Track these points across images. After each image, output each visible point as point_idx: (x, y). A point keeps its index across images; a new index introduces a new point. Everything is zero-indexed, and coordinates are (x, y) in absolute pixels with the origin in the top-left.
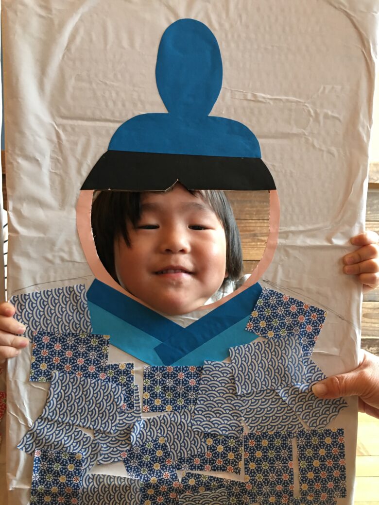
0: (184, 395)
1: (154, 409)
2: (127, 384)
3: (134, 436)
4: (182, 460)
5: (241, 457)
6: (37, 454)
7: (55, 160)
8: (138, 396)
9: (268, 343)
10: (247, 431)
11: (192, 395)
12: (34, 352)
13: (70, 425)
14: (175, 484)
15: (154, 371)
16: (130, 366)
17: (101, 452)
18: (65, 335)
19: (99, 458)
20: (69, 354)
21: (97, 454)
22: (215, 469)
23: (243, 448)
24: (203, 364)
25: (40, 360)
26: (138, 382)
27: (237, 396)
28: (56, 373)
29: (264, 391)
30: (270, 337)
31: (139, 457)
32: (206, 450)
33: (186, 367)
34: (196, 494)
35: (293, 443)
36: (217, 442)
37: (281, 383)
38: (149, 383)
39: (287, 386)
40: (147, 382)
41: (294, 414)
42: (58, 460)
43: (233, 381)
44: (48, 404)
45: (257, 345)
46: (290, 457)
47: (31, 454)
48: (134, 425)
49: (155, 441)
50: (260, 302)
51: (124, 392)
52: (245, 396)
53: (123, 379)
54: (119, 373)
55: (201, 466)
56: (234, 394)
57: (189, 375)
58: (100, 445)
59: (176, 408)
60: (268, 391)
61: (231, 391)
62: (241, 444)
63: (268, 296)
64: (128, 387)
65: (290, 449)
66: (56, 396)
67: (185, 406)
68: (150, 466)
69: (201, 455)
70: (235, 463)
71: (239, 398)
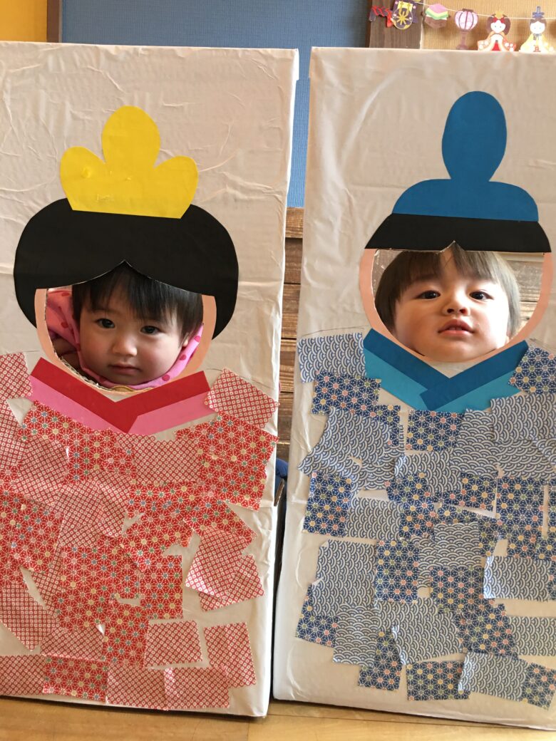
0: (445, 438)
1: (416, 447)
2: (394, 424)
3: (397, 469)
4: (438, 494)
5: (494, 497)
6: (314, 476)
7: (345, 223)
8: (403, 435)
9: (529, 397)
10: (501, 475)
11: (452, 439)
12: (316, 389)
13: (342, 454)
14: (432, 514)
15: (418, 414)
16: (398, 408)
17: (368, 479)
18: (343, 377)
19: (366, 484)
20: (345, 393)
21: (364, 480)
22: (469, 505)
23: (496, 489)
24: (465, 411)
25: (320, 396)
26: (404, 423)
27: (494, 443)
28: (333, 409)
29: (521, 441)
30: (532, 391)
31: (401, 488)
32: (462, 488)
33: (449, 413)
34: (450, 525)
35: (545, 489)
36: (472, 482)
37: (539, 435)
38: (413, 424)
39: (544, 438)
40: (411, 424)
41: (549, 464)
42: (331, 482)
43: (492, 429)
44: (325, 434)
45: (519, 398)
46: (541, 502)
47: (308, 475)
48: (398, 458)
49: (416, 475)
50: (525, 359)
51: (390, 430)
52: (502, 443)
53: (390, 419)
54: (387, 413)
55: (456, 501)
56: (492, 441)
57: (451, 421)
58: (367, 474)
59: (437, 449)
60: (525, 441)
61: (489, 438)
62: (495, 485)
63: (533, 354)
64: (394, 427)
65: (541, 495)
66: (332, 428)
67: (445, 448)
68: (409, 495)
69: (457, 492)
70: (488, 501)
71: (496, 445)
